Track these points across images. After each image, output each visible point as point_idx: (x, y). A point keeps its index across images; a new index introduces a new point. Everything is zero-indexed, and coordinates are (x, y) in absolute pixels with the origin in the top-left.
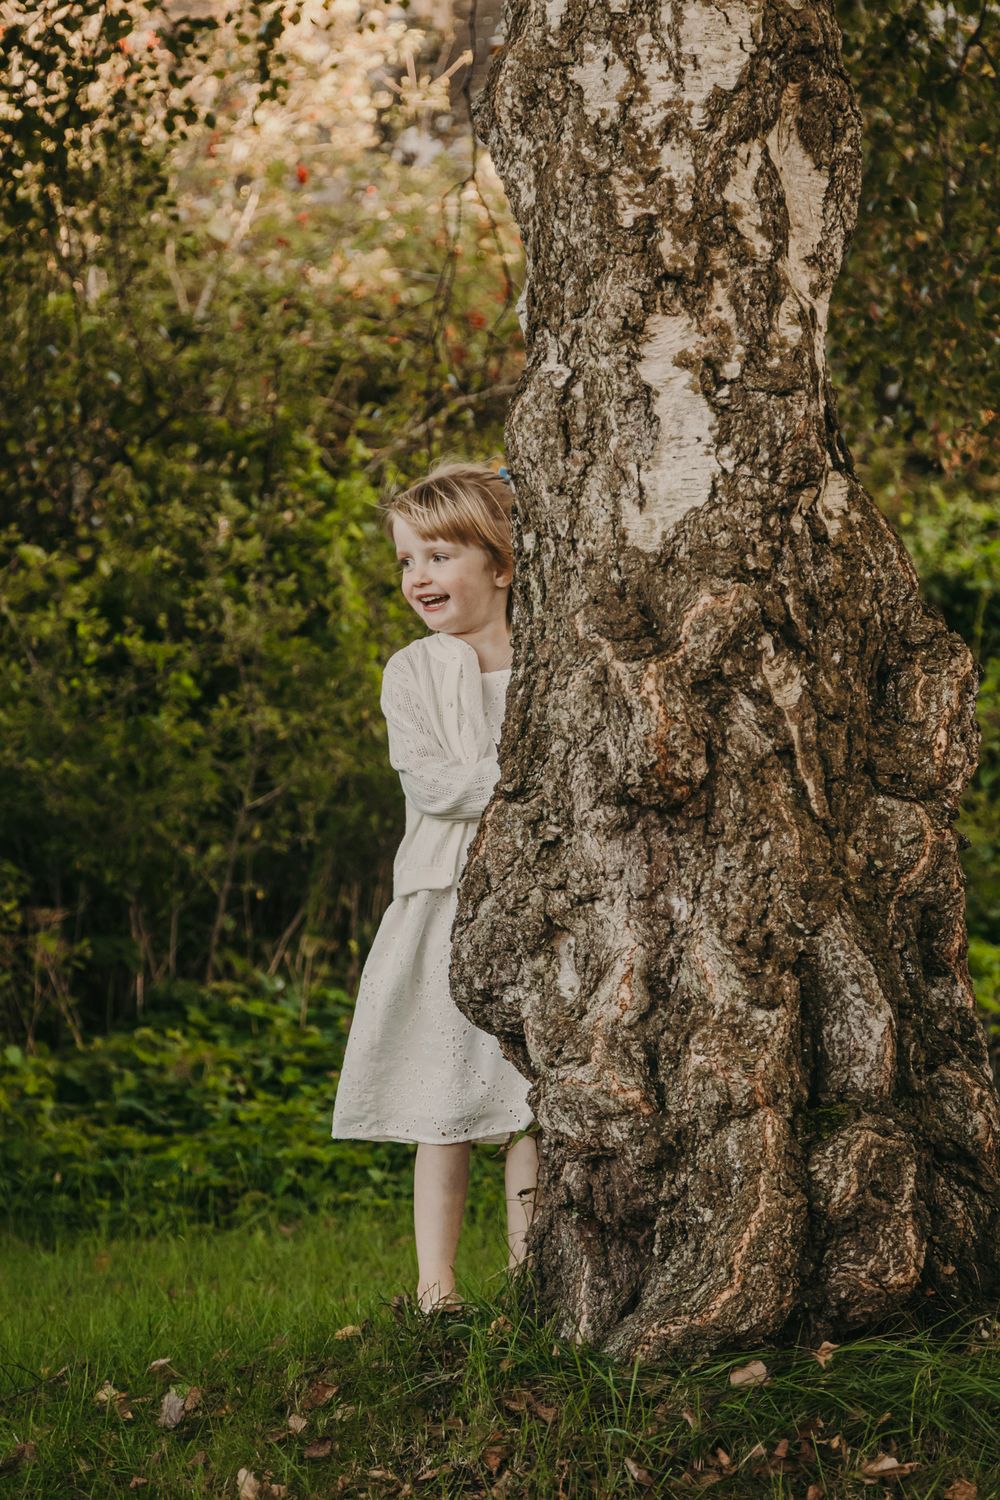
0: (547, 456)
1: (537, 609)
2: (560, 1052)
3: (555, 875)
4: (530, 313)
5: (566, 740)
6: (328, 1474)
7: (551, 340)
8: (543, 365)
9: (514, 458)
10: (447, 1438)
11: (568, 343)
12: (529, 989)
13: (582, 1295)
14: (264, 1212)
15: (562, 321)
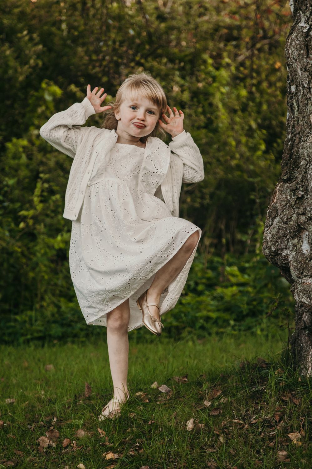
0: (300, 57)
1: (296, 113)
2: (302, 273)
3: (302, 209)
4: (295, 5)
5: (306, 160)
6: (218, 421)
7: (302, 15)
8: (299, 24)
9: (288, 58)
10: (261, 409)
11: (309, 16)
12: (291, 251)
13: (309, 360)
14: (192, 335)
15: (307, 8)
